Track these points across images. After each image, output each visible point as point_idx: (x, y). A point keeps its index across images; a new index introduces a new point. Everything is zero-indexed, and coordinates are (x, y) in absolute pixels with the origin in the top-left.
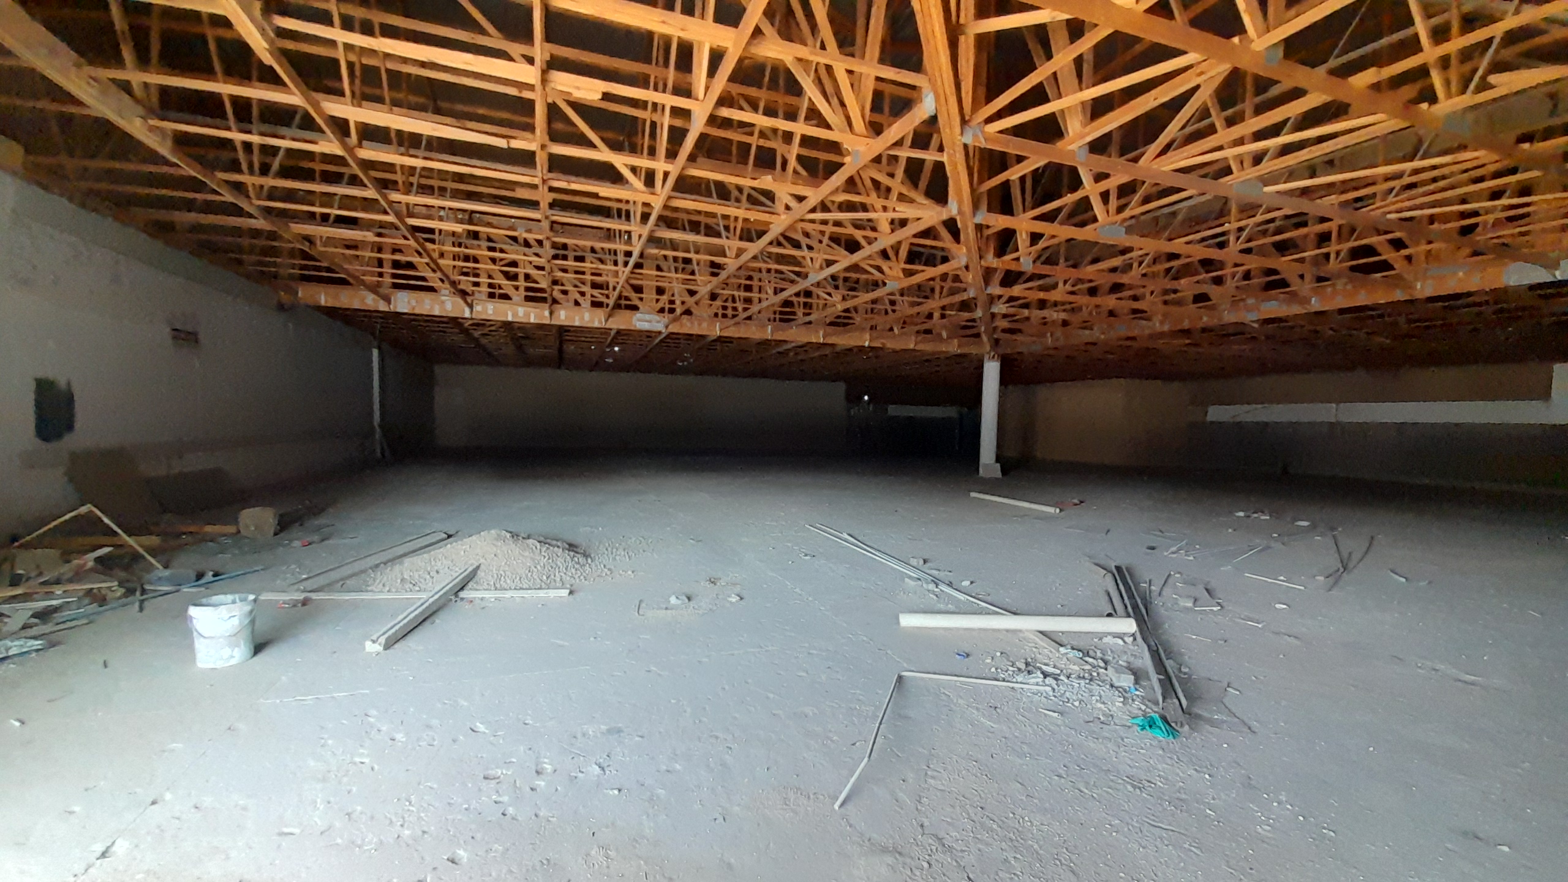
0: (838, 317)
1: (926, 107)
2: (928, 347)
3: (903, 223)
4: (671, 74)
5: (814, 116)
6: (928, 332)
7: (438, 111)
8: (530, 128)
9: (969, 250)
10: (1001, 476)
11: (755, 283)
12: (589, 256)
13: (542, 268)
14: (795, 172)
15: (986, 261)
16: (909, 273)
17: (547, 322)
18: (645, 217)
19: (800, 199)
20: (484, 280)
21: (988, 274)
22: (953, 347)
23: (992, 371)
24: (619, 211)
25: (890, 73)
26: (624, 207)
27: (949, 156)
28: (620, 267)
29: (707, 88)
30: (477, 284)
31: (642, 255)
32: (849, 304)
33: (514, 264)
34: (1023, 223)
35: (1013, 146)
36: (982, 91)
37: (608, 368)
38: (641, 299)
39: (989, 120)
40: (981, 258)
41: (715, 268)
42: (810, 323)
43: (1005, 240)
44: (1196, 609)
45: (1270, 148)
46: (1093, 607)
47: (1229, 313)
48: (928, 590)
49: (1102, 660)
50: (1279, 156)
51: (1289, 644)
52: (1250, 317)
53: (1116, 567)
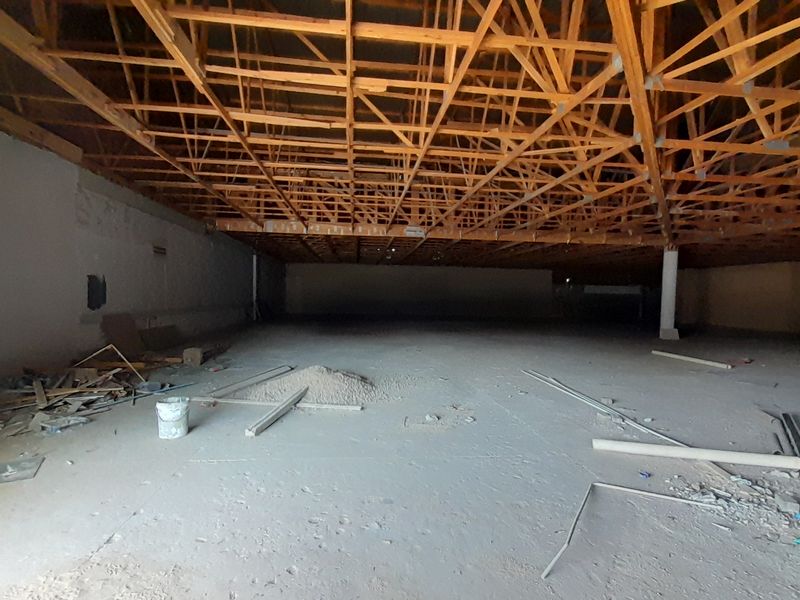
0: (547, 223)
1: (616, 66)
2: (618, 242)
3: (597, 152)
4: (431, 69)
5: (530, 84)
6: (617, 231)
7: (292, 111)
8: (343, 115)
9: (650, 168)
10: (678, 338)
11: (486, 203)
12: (377, 191)
13: (348, 201)
14: (515, 124)
15: (665, 176)
16: (601, 189)
17: (351, 234)
18: (412, 164)
19: (519, 142)
20: (314, 210)
21: (667, 185)
22: (639, 242)
23: (671, 259)
24: (396, 161)
25: (587, 46)
26: (399, 158)
27: (633, 99)
28: (396, 198)
29: (454, 75)
30: (310, 213)
31: (410, 189)
32: (553, 214)
33: (332, 199)
34: (697, 145)
35: (688, 87)
36: (661, 50)
37: (388, 263)
38: (410, 217)
39: (666, 71)
40: (661, 174)
41: (459, 194)
42: (525, 228)
43: (682, 159)
46: (762, 446)
48: (616, 423)
49: (770, 489)
53: (783, 415)
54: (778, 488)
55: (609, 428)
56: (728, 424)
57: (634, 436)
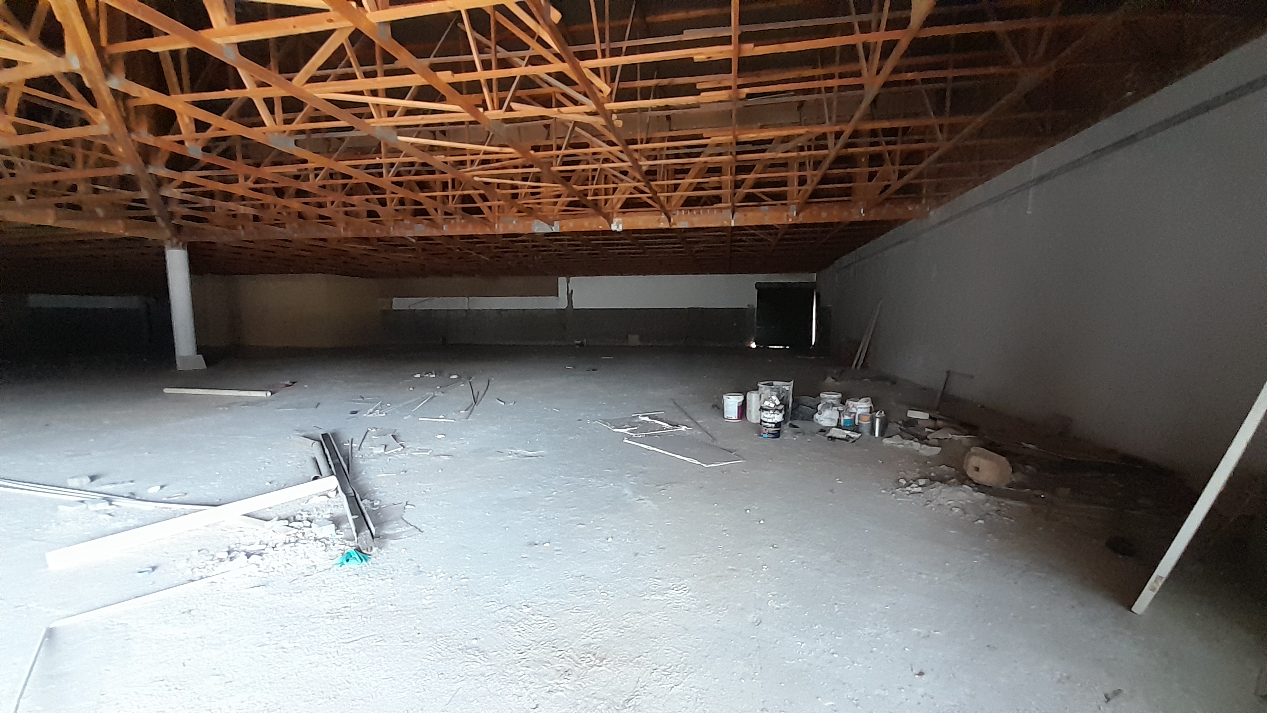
10: (204, 366)
23: (177, 261)
34: (181, 105)
44: (386, 453)
45: (398, 107)
46: (301, 475)
47: (394, 229)
48: (96, 511)
49: (308, 520)
50: (405, 115)
51: (445, 461)
52: (408, 234)
53: (323, 435)
54: (316, 516)
55: (83, 523)
56: (265, 462)
57: (130, 521)
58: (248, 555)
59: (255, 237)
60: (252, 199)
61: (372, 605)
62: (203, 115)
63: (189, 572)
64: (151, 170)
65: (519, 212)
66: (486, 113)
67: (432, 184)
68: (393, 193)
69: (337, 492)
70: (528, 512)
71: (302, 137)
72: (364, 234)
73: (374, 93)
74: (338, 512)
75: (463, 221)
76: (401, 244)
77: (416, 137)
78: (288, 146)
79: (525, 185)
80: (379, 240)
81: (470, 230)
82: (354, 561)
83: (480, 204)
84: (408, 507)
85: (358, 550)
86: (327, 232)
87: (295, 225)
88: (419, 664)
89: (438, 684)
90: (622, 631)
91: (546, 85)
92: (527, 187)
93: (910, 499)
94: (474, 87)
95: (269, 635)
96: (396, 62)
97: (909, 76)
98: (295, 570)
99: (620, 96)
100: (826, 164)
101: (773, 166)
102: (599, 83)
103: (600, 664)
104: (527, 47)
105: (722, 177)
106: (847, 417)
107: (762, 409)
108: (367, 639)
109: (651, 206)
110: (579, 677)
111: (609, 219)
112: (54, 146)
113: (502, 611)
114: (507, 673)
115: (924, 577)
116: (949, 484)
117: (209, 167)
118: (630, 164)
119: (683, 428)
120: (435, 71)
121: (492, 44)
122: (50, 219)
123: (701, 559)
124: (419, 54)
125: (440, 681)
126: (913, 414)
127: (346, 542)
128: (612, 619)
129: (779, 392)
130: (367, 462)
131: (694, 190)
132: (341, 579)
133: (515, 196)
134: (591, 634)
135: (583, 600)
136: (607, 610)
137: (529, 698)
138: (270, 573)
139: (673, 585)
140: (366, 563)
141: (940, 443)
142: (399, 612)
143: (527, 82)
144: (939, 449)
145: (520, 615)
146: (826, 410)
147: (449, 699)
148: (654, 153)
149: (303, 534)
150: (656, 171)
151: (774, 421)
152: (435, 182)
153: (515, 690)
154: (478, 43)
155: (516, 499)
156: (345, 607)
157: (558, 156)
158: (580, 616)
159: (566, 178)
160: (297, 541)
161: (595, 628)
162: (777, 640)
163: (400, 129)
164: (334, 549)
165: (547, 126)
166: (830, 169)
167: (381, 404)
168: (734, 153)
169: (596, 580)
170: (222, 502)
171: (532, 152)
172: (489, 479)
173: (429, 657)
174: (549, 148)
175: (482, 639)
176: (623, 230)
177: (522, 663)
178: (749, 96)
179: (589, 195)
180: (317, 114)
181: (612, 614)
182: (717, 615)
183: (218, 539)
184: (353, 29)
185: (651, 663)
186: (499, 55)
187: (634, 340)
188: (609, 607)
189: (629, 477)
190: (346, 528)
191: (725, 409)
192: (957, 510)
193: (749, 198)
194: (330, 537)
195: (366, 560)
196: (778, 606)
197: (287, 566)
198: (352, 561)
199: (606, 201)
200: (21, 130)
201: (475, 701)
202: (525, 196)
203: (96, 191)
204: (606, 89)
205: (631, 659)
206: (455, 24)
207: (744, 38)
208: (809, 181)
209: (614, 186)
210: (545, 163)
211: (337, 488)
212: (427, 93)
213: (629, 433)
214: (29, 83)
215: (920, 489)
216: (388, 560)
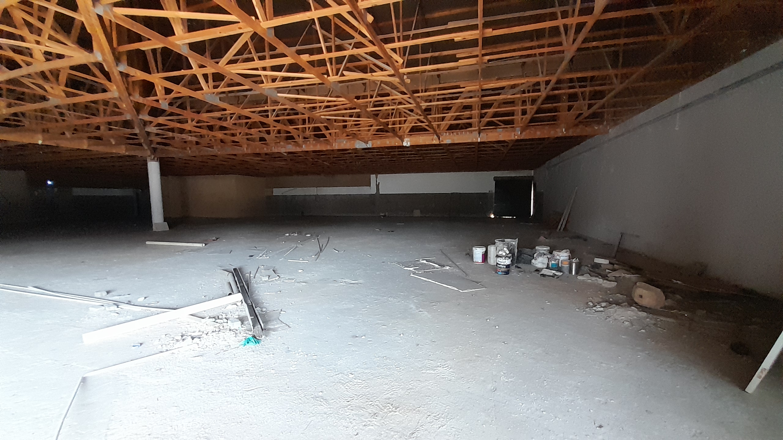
9: (118, 87)
10: (168, 229)
15: (134, 98)
23: (154, 168)
27: (85, 17)
34: (158, 80)
40: (130, 95)
44: (270, 280)
45: (278, 76)
46: (222, 292)
47: (274, 148)
48: (110, 311)
49: (226, 318)
50: (282, 81)
51: (303, 285)
52: (283, 150)
53: (234, 269)
54: (230, 316)
55: (103, 317)
56: (201, 284)
57: (128, 317)
58: (193, 338)
59: (197, 154)
60: (195, 132)
61: (262, 369)
62: (169, 85)
63: (160, 347)
64: (141, 117)
65: (347, 136)
66: (329, 78)
67: (297, 121)
68: (275, 127)
69: (242, 303)
70: (352, 317)
71: (224, 95)
72: (258, 151)
73: (264, 69)
74: (242, 314)
75: (314, 142)
76: (278, 157)
77: (287, 94)
78: (216, 101)
79: (351, 120)
80: (266, 154)
81: (318, 148)
82: (252, 343)
83: (324, 132)
84: (282, 312)
85: (254, 337)
86: (237, 151)
87: (219, 147)
88: (289, 405)
89: (299, 417)
90: (409, 391)
91: (364, 60)
92: (352, 121)
93: (595, 315)
94: (322, 63)
95: (204, 384)
96: (277, 49)
97: (594, 44)
98: (219, 347)
99: (409, 64)
100: (539, 101)
101: (504, 103)
102: (396, 57)
103: (396, 411)
104: (353, 38)
105: (472, 112)
106: (553, 262)
107: (497, 256)
108: (259, 389)
109: (428, 131)
110: (382, 418)
111: (402, 138)
112: (87, 104)
113: (337, 376)
114: (340, 413)
115: (604, 365)
116: (621, 306)
117: (171, 114)
118: (415, 105)
119: (448, 268)
120: (299, 55)
121: (332, 36)
122: (85, 145)
123: (458, 349)
124: (289, 45)
125: (301, 416)
126: (598, 260)
127: (247, 332)
128: (403, 384)
129: (508, 246)
130: (259, 285)
131: (454, 120)
132: (244, 354)
133: (345, 127)
134: (390, 392)
135: (385, 372)
136: (400, 378)
137: (353, 429)
138: (205, 349)
139: (440, 364)
140: (258, 345)
141: (616, 279)
142: (277, 374)
143: (353, 58)
144: (616, 283)
145: (347, 379)
146: (539, 257)
147: (306, 427)
148: (430, 98)
149: (223, 327)
150: (431, 108)
151: (505, 264)
152: (298, 120)
153: (344, 423)
154: (324, 36)
155: (345, 309)
156: (246, 370)
157: (371, 102)
158: (383, 381)
159: (376, 115)
160: (219, 331)
161: (392, 389)
162: (506, 402)
163: (279, 90)
164: (240, 336)
165: (364, 84)
166: (542, 104)
167: (266, 251)
168: (480, 96)
169: (393, 359)
170: (178, 307)
171: (356, 100)
172: (329, 297)
173: (294, 401)
174: (365, 97)
175: (325, 392)
176: (411, 146)
177: (348, 407)
178: (489, 61)
179: (390, 124)
180: (232, 82)
181: (403, 381)
182: (468, 384)
183: (176, 328)
184: (253, 33)
185: (427, 411)
186: (337, 43)
187: (417, 213)
188: (401, 377)
189: (414, 297)
190: (248, 324)
191: (474, 256)
192: (627, 323)
193: (489, 124)
194: (238, 328)
195: (258, 343)
196: (507, 380)
197: (214, 345)
198: (250, 343)
199: (400, 128)
200: (68, 95)
201: (321, 429)
202: (351, 126)
203: (110, 129)
204: (401, 61)
205: (414, 409)
206: (311, 26)
207: (486, 25)
208: (528, 111)
209: (405, 119)
210: (363, 106)
211: (242, 300)
212: (295, 68)
213: (413, 270)
214: (72, 68)
215: (602, 309)
216: (271, 343)
